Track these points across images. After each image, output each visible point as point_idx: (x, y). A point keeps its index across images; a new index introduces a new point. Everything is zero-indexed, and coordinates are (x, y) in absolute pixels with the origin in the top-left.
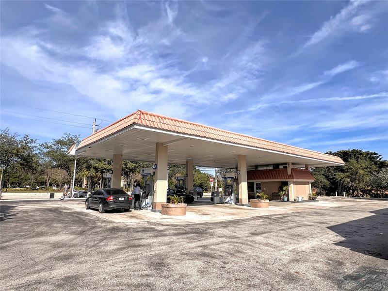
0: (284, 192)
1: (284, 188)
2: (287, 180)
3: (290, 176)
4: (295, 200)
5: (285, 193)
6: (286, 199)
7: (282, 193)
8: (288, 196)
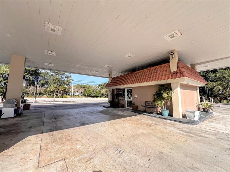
0: (164, 102)
1: (165, 95)
2: (169, 81)
3: (176, 73)
4: (184, 116)
5: (166, 104)
6: (166, 112)
7: (160, 103)
8: (170, 108)
